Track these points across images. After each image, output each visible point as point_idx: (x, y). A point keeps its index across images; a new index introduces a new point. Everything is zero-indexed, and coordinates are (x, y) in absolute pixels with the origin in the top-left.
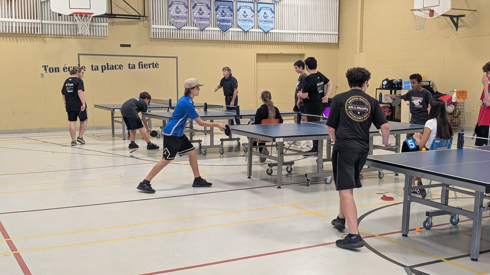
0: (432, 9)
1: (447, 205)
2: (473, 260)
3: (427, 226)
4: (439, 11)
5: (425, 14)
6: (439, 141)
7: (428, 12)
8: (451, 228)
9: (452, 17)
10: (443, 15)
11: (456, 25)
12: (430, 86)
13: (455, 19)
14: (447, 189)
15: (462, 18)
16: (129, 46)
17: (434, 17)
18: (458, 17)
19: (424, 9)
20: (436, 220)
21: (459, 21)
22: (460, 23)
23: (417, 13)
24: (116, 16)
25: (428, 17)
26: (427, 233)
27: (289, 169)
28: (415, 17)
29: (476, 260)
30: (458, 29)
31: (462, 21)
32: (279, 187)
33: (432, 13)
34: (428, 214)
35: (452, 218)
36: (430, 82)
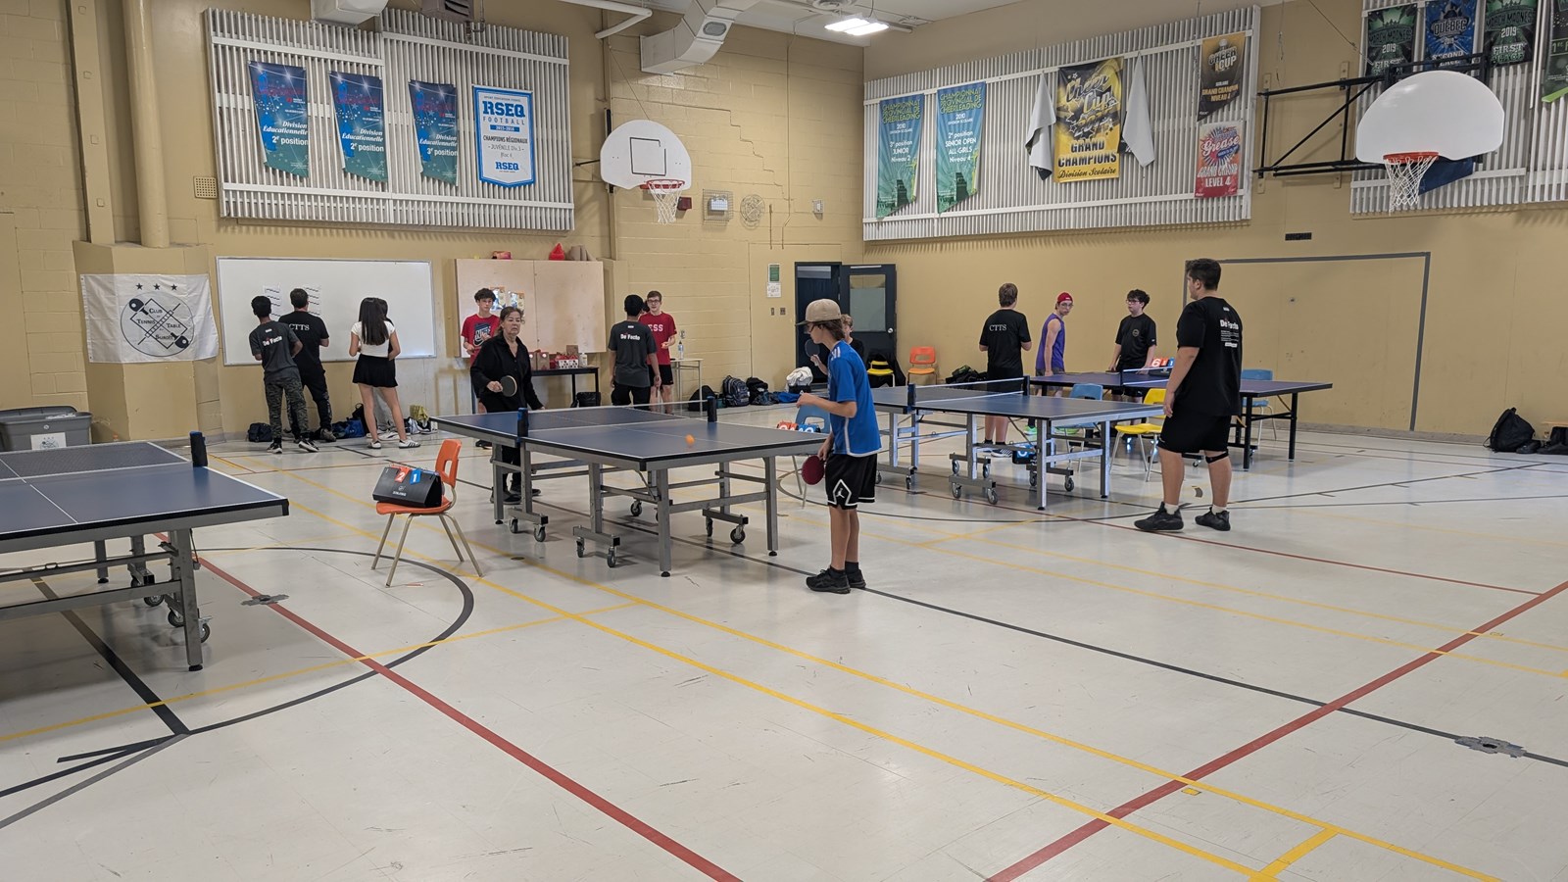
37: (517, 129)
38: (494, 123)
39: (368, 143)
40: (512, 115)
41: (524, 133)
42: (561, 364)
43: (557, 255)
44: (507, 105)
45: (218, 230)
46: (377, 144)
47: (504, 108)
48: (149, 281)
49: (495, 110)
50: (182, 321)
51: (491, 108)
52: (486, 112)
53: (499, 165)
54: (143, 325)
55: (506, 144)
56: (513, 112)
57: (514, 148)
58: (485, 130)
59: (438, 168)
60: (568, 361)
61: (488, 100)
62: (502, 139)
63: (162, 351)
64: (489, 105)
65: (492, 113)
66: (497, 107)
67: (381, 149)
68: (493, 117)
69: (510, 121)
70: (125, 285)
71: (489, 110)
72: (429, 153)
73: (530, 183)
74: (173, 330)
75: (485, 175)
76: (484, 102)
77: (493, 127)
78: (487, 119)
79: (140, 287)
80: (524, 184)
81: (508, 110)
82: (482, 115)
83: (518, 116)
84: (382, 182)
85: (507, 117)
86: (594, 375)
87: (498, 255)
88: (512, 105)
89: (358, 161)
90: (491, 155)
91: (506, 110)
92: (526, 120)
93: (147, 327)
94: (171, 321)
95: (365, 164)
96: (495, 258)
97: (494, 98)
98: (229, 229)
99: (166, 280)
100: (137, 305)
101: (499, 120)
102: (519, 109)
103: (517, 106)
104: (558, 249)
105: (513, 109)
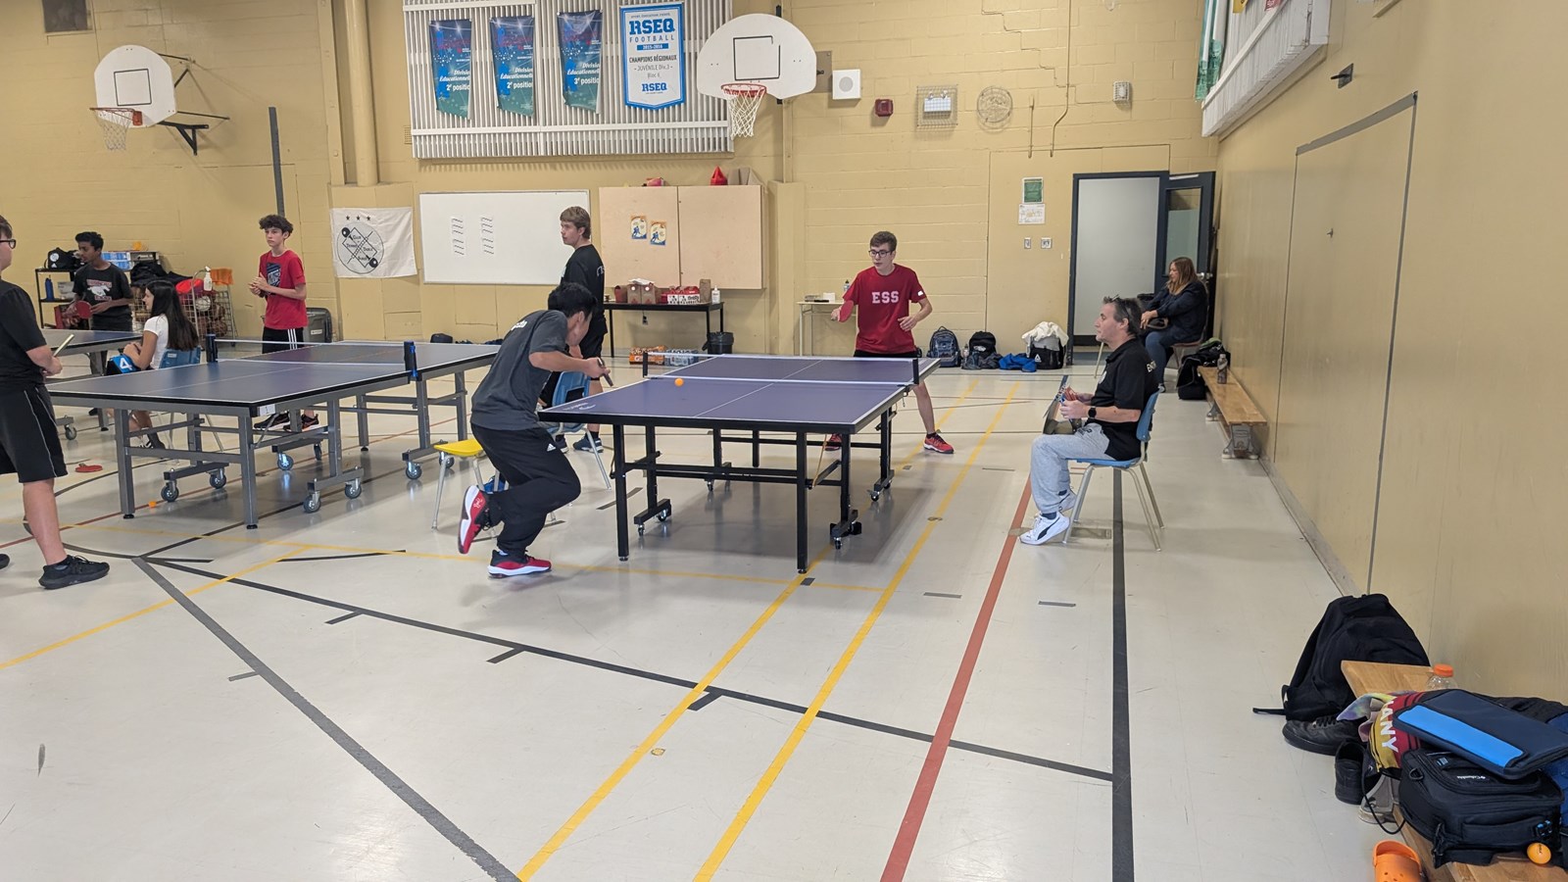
0: (136, 108)
1: (201, 451)
2: (249, 527)
3: (170, 496)
4: (153, 114)
5: (123, 120)
6: (177, 355)
7: (129, 114)
8: (214, 493)
9: (181, 128)
10: (163, 123)
11: (193, 144)
12: (156, 261)
13: (189, 132)
14: (197, 429)
15: (202, 130)
17: (144, 125)
18: (194, 128)
19: (120, 109)
20: (185, 485)
21: (197, 136)
22: (200, 141)
23: (106, 116)
25: (131, 125)
26: (170, 507)
28: (103, 124)
29: (255, 527)
30: (198, 152)
31: (203, 137)
33: (138, 117)
34: (167, 476)
35: (213, 477)
36: (154, 254)
37: (665, 46)
38: (640, 43)
39: (521, 81)
40: (661, 31)
41: (674, 49)
42: (670, 299)
43: (720, 180)
44: (655, 21)
45: (420, 170)
46: (529, 80)
47: (652, 25)
48: (353, 212)
49: (642, 29)
50: (374, 245)
51: (638, 27)
52: (632, 33)
53: (645, 87)
54: (351, 249)
55: (654, 63)
56: (662, 27)
57: (661, 67)
58: (632, 51)
59: (575, 93)
60: (676, 296)
61: (634, 20)
62: (649, 59)
63: (361, 269)
64: (636, 25)
65: (639, 32)
66: (644, 26)
67: (531, 85)
68: (640, 36)
69: (658, 38)
70: (339, 218)
71: (636, 30)
72: (576, 83)
73: (679, 103)
74: (367, 253)
75: (631, 99)
76: (631, 23)
77: (640, 48)
78: (633, 39)
79: (348, 218)
80: (673, 104)
81: (656, 26)
82: (628, 36)
83: (666, 31)
84: (533, 117)
85: (655, 34)
86: (705, 313)
87: (648, 182)
88: (660, 21)
89: (513, 98)
90: (637, 77)
91: (653, 27)
92: (676, 34)
93: (353, 250)
94: (367, 246)
95: (513, 100)
96: (645, 185)
97: (640, 17)
98: (428, 168)
99: (363, 212)
100: (346, 232)
101: (646, 39)
102: (668, 23)
103: (666, 20)
104: (720, 174)
105: (662, 24)
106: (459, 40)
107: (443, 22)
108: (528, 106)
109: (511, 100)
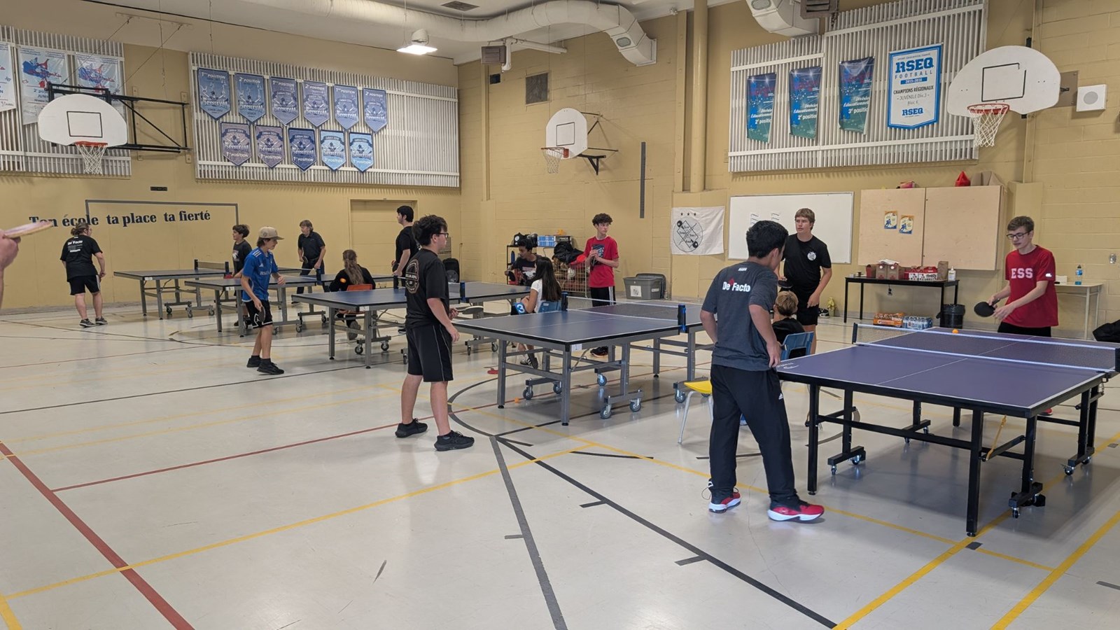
0: (566, 147)
2: (563, 424)
3: (528, 396)
4: (574, 151)
5: (557, 154)
6: (547, 305)
7: (562, 151)
8: (555, 397)
9: (590, 158)
10: (580, 155)
11: (596, 168)
12: (569, 242)
13: (595, 160)
14: (548, 354)
15: (602, 159)
16: (164, 189)
17: (569, 157)
18: (598, 158)
19: (558, 147)
20: (538, 390)
21: (599, 163)
22: (600, 166)
23: (549, 152)
24: (144, 148)
25: (562, 158)
26: (527, 403)
27: (385, 347)
28: (547, 157)
29: (567, 424)
30: (599, 173)
31: (603, 163)
32: (368, 368)
33: (566, 152)
34: (528, 382)
35: (556, 386)
36: (569, 237)
37: (925, 79)
38: (904, 79)
39: (808, 113)
40: (922, 68)
41: (932, 81)
42: (911, 276)
43: (964, 182)
44: (917, 61)
45: (732, 180)
46: (815, 113)
47: (915, 64)
48: (685, 210)
49: (906, 67)
50: (697, 233)
51: (903, 67)
52: (898, 71)
53: (905, 112)
54: (682, 235)
55: (914, 93)
56: (923, 65)
57: (920, 96)
58: (896, 85)
59: (849, 120)
60: (917, 274)
61: (900, 61)
62: (910, 90)
63: (688, 249)
64: (901, 65)
65: (904, 71)
66: (908, 65)
67: (816, 116)
68: (904, 74)
69: (918, 74)
70: (676, 214)
71: (901, 69)
72: (850, 113)
73: (932, 123)
74: (692, 238)
75: (893, 122)
76: (898, 64)
77: (903, 82)
78: (898, 76)
79: (682, 214)
80: (927, 124)
81: (918, 64)
82: (894, 74)
83: (926, 67)
84: (815, 139)
85: (917, 71)
86: (940, 288)
87: (901, 185)
88: (922, 60)
89: (802, 127)
90: (898, 104)
91: (917, 65)
92: (934, 69)
93: (683, 236)
94: (692, 233)
95: (802, 128)
96: (899, 187)
97: (905, 59)
98: (738, 179)
99: (692, 210)
100: (680, 223)
101: (909, 75)
102: (928, 61)
103: (927, 59)
104: (964, 176)
105: (923, 63)
106: (767, 88)
107: (757, 77)
108: (812, 132)
109: (800, 128)
